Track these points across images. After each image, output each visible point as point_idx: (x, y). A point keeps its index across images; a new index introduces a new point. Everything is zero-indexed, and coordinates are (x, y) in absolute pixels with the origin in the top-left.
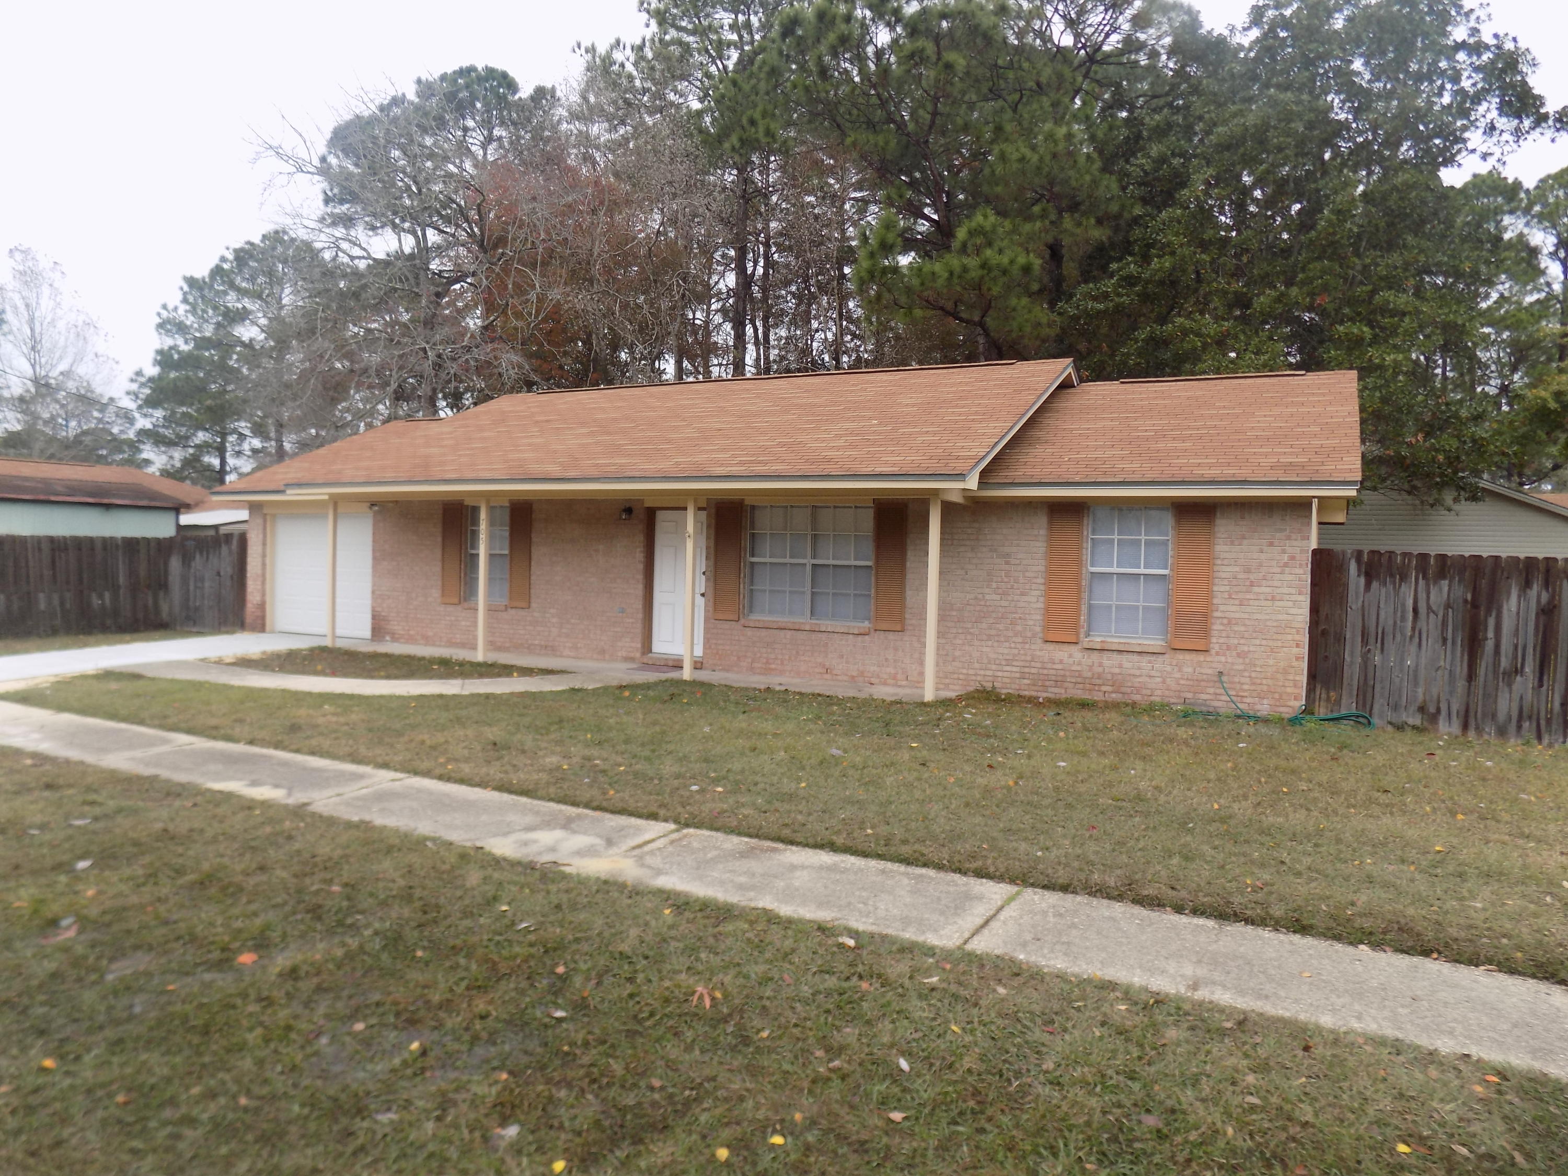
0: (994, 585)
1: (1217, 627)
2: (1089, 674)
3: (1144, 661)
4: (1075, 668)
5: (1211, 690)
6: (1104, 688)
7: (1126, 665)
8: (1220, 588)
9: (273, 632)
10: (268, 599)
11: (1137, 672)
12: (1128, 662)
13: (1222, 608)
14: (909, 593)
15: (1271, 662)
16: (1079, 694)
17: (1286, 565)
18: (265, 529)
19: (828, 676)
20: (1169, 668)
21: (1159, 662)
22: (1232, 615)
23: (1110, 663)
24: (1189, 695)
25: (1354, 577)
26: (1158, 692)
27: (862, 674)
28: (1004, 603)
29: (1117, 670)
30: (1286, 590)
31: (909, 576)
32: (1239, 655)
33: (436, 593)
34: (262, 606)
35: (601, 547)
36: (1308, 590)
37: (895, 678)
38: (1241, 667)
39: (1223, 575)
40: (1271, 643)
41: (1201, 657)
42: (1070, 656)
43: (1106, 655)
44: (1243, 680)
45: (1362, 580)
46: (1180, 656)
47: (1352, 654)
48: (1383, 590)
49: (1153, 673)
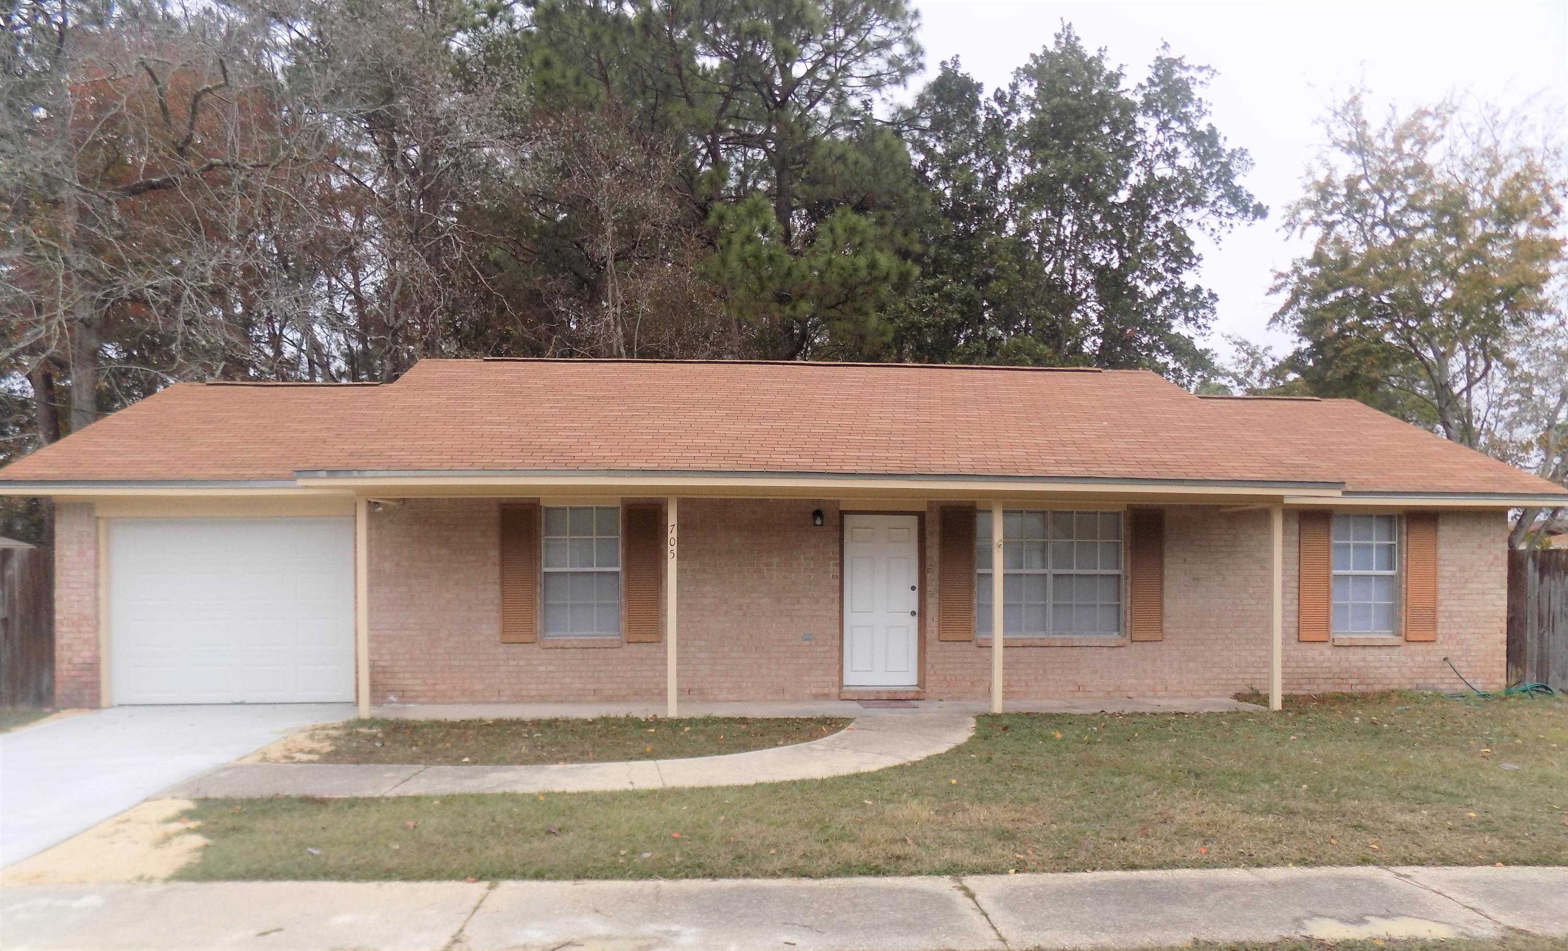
0: (1251, 590)
1: (1441, 619)
2: (1338, 670)
3: (1383, 654)
4: (1325, 665)
5: (1438, 675)
6: (1351, 681)
7: (1369, 658)
8: (1443, 585)
9: (111, 707)
10: (103, 653)
11: (1378, 664)
12: (1371, 656)
13: (1445, 603)
14: (1167, 601)
15: (1483, 647)
16: (1328, 688)
17: (1492, 564)
18: (97, 542)
19: (1081, 694)
20: (1404, 659)
21: (1396, 654)
22: (1454, 608)
23: (1355, 657)
24: (1421, 681)
25: (1531, 572)
26: (1396, 681)
27: (1118, 689)
28: (1261, 607)
29: (1361, 664)
30: (1492, 586)
31: (1166, 584)
32: (1458, 643)
33: (489, 629)
34: (93, 667)
35: (775, 560)
36: (1506, 585)
37: (1154, 690)
38: (1459, 653)
39: (1445, 574)
40: (1482, 631)
41: (1429, 647)
42: (1321, 654)
43: (1352, 650)
44: (1461, 664)
45: (1537, 575)
46: (1413, 647)
47: (1532, 638)
48: (1553, 583)
49: (1392, 664)
